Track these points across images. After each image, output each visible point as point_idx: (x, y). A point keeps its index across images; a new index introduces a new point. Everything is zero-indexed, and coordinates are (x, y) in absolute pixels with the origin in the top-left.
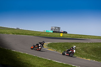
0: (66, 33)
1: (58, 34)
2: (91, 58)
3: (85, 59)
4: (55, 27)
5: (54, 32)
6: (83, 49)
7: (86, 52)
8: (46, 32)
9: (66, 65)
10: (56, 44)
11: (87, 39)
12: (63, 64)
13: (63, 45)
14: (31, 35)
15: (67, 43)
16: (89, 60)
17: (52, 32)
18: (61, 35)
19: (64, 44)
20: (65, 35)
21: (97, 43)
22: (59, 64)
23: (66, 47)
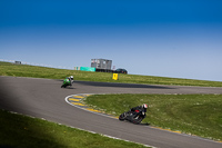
0: (125, 72)
1: (107, 75)
2: (183, 128)
3: (169, 130)
4: (101, 60)
5: (97, 70)
6: (164, 108)
7: (171, 114)
8: (80, 72)
9: (132, 145)
10: (105, 97)
11: (171, 86)
12: (124, 143)
13: (120, 100)
14: (48, 77)
15: (129, 95)
16: (178, 132)
17: (93, 70)
18: (115, 77)
19: (121, 96)
20: (123, 76)
21: (194, 96)
22: (116, 141)
23: (127, 103)
